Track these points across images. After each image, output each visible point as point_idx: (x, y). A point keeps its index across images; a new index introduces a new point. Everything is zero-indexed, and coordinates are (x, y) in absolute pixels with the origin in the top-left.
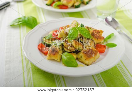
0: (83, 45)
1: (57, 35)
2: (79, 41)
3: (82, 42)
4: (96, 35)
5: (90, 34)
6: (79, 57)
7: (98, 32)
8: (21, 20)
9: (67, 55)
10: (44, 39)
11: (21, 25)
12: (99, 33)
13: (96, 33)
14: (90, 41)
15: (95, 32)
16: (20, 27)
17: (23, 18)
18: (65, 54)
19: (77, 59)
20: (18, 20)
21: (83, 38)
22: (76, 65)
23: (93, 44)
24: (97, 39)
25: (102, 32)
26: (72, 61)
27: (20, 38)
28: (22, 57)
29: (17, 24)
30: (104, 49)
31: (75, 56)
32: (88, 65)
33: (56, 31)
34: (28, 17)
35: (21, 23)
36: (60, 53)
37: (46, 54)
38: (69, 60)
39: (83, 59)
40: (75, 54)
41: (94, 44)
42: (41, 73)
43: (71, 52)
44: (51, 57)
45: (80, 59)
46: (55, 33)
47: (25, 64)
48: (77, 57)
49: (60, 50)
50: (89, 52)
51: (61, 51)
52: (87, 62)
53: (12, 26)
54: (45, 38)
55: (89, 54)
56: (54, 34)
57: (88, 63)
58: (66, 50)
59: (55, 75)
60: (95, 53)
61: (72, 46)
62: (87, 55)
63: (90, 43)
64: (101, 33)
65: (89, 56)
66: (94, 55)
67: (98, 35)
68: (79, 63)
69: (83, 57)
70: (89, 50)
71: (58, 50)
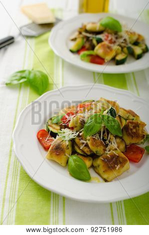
0: (107, 145)
3: (105, 140)
4: (131, 130)
10: (50, 122)
12: (137, 128)
13: (132, 127)
18: (74, 157)
20: (19, 74)
25: (143, 125)
26: (82, 172)
31: (88, 163)
32: (106, 181)
36: (66, 154)
40: (90, 160)
41: (124, 146)
43: (85, 155)
49: (68, 148)
50: (112, 159)
51: (70, 149)
52: (105, 176)
54: (51, 119)
55: (112, 163)
58: (78, 151)
60: (122, 163)
63: (118, 143)
65: (111, 167)
66: (119, 166)
67: (134, 130)
69: (101, 167)
70: (113, 156)
71: (65, 148)
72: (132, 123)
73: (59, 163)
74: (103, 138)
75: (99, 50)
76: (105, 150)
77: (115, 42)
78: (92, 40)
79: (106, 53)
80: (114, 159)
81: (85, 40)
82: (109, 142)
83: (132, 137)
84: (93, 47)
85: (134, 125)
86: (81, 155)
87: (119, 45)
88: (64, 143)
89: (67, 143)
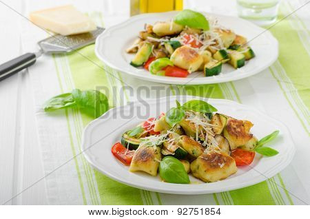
0: (205, 147)
1: (153, 126)
2: (197, 139)
3: (202, 142)
4: (235, 129)
6: (194, 167)
7: (241, 124)
9: (170, 161)
10: (126, 136)
12: (242, 127)
13: (235, 126)
14: (219, 139)
15: (232, 123)
16: (66, 114)
17: (75, 94)
18: (166, 159)
19: (190, 172)
21: (205, 134)
22: (186, 181)
23: (225, 148)
24: (235, 138)
25: (250, 124)
26: (178, 173)
27: (71, 136)
28: (78, 169)
29: (61, 106)
31: (186, 166)
32: (210, 182)
33: (151, 120)
34: (88, 92)
35: (69, 106)
36: (156, 159)
37: (127, 162)
39: (202, 172)
40: (185, 162)
41: (227, 146)
44: (137, 166)
45: (195, 172)
46: (149, 122)
47: (84, 180)
48: (190, 169)
49: (157, 153)
50: (214, 158)
51: (159, 155)
52: (208, 177)
54: (126, 133)
55: (215, 161)
56: (146, 124)
57: (211, 179)
59: (143, 190)
60: (227, 163)
62: (209, 164)
63: (218, 142)
64: (246, 128)
65: (214, 166)
66: (223, 164)
67: (239, 130)
68: (191, 178)
69: (201, 167)
70: (214, 155)
71: (153, 153)
72: (235, 121)
73: (148, 171)
74: (199, 140)
75: (177, 58)
76: (203, 151)
78: (163, 46)
80: (216, 158)
82: (208, 143)
83: (237, 136)
84: (168, 55)
85: (237, 124)
87: (208, 49)
88: (151, 148)
89: (155, 148)
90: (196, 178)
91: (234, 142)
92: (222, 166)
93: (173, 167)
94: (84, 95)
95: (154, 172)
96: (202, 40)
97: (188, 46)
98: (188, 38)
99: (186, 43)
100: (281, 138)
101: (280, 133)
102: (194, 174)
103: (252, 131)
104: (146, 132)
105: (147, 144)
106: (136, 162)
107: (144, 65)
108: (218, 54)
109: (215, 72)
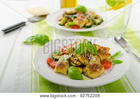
0: (89, 60)
2: (86, 56)
3: (88, 58)
4: (102, 51)
5: (97, 50)
6: (84, 71)
7: (105, 49)
8: (34, 38)
9: (73, 68)
10: (54, 54)
11: (34, 42)
12: (106, 50)
13: (102, 50)
14: (96, 56)
15: (101, 49)
16: (32, 44)
17: (36, 36)
18: (71, 67)
19: (83, 73)
20: (31, 38)
21: (89, 54)
22: (81, 78)
23: (99, 60)
24: (103, 55)
25: (109, 49)
26: (77, 74)
27: (32, 54)
28: (32, 70)
29: (30, 41)
30: (110, 65)
31: (80, 70)
32: (92, 79)
33: (65, 47)
36: (66, 67)
37: (53, 68)
38: (74, 73)
39: (88, 73)
40: (81, 68)
42: (48, 85)
43: (77, 66)
44: (58, 70)
45: (85, 73)
47: (33, 76)
48: (83, 71)
49: (67, 64)
50: (94, 66)
52: (91, 76)
53: (26, 43)
55: (94, 68)
56: (63, 50)
57: (93, 77)
58: (73, 64)
60: (100, 68)
61: (78, 60)
62: (92, 69)
63: (96, 58)
64: (107, 50)
65: (94, 70)
66: (99, 69)
67: (104, 52)
68: (84, 77)
69: (88, 71)
71: (65, 63)
72: (102, 48)
73: (62, 72)
75: (76, 22)
76: (89, 62)
77: (84, 18)
78: (71, 18)
79: (80, 23)
81: (67, 18)
82: (91, 58)
83: (104, 55)
84: (72, 21)
85: (103, 49)
86: (75, 66)
87: (87, 19)
88: (64, 61)
89: (66, 61)
90: (86, 76)
91: (102, 58)
92: (98, 70)
93: (75, 72)
94: (39, 36)
95: (65, 73)
96: (85, 15)
97: (80, 18)
98: (80, 15)
99: (79, 16)
100: (122, 54)
101: (122, 52)
102: (85, 74)
103: (110, 52)
104: (62, 53)
105: (63, 59)
106: (57, 68)
107: (63, 25)
108: (91, 21)
109: (90, 27)
